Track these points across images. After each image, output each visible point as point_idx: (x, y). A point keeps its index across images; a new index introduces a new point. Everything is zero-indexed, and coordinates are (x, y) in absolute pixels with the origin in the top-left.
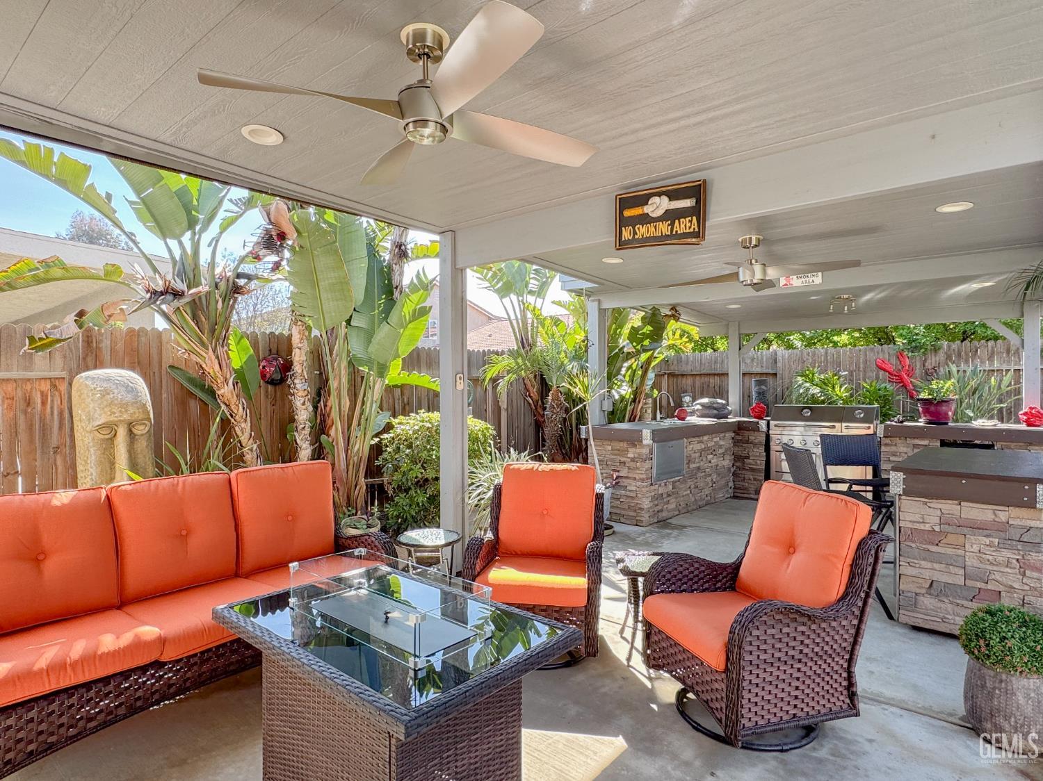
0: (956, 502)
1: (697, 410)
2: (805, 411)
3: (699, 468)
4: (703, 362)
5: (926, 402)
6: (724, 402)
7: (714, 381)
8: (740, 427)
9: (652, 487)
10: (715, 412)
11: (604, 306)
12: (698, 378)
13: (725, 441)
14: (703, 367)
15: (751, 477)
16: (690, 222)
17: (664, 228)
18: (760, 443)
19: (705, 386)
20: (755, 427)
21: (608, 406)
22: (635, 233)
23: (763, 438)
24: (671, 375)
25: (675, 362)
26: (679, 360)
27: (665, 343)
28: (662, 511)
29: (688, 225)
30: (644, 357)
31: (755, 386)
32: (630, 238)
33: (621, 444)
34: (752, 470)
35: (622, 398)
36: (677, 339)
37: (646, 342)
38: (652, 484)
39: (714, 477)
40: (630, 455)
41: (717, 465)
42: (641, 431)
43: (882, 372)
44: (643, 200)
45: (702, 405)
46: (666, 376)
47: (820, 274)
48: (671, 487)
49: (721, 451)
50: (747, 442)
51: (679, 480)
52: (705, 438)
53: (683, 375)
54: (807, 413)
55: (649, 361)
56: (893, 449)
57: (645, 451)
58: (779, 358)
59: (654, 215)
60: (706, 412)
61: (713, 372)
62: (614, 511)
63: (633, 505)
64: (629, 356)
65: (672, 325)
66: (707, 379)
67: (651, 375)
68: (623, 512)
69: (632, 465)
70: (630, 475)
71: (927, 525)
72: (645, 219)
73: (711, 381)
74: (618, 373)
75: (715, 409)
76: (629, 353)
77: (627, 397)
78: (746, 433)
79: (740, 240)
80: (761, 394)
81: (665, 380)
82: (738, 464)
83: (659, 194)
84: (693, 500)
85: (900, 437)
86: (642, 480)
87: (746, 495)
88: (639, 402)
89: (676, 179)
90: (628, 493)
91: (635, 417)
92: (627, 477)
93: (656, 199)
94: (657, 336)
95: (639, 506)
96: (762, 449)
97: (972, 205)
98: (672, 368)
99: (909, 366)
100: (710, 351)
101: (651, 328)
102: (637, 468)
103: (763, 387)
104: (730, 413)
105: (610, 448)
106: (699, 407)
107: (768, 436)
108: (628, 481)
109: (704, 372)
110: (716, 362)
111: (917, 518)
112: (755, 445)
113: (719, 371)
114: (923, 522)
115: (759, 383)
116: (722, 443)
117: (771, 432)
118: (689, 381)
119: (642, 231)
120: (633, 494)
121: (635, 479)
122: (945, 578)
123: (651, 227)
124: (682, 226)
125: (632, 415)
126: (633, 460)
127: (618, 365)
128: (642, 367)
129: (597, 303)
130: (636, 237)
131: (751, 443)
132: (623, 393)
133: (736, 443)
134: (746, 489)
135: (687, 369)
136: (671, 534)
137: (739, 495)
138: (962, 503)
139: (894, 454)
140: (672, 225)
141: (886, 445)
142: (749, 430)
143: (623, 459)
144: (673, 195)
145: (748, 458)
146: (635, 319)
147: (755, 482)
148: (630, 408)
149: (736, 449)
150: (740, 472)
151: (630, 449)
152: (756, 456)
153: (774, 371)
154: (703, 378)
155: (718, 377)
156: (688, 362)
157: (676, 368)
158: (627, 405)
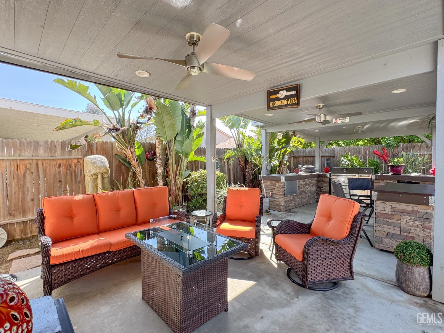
0: (398, 203)
1: (303, 170)
2: (344, 170)
3: (303, 191)
4: (306, 152)
5: (392, 166)
6: (314, 167)
7: (310, 159)
8: (319, 176)
9: (285, 198)
10: (310, 170)
11: (267, 132)
12: (304, 158)
13: (314, 181)
14: (306, 154)
16: (294, 99)
17: (285, 102)
18: (327, 182)
19: (307, 161)
20: (325, 176)
21: (269, 168)
22: (274, 104)
23: (328, 180)
24: (295, 157)
25: (296, 152)
26: (298, 151)
27: (291, 145)
28: (288, 206)
29: (293, 100)
30: (283, 150)
31: (326, 161)
32: (273, 106)
33: (273, 182)
34: (324, 192)
35: (275, 165)
36: (296, 144)
37: (284, 145)
38: (285, 197)
39: (309, 194)
40: (277, 186)
41: (310, 190)
42: (281, 177)
43: (376, 155)
44: (277, 92)
45: (305, 168)
46: (292, 157)
47: (348, 118)
48: (292, 197)
49: (312, 185)
50: (322, 181)
51: (295, 195)
52: (306, 180)
53: (299, 157)
55: (285, 152)
56: (379, 184)
57: (282, 184)
58: (336, 150)
59: (281, 97)
60: (307, 170)
61: (310, 156)
62: (270, 206)
63: (277, 204)
64: (277, 150)
65: (294, 138)
66: (308, 158)
67: (286, 157)
68: (274, 206)
69: (277, 189)
70: (277, 193)
71: (386, 212)
72: (278, 99)
74: (274, 156)
75: (310, 169)
76: (277, 149)
77: (277, 165)
78: (322, 178)
79: (316, 106)
80: (328, 164)
81: (292, 159)
82: (319, 190)
83: (283, 90)
84: (301, 202)
85: (381, 180)
86: (281, 195)
88: (281, 167)
89: (289, 84)
90: (276, 200)
91: (280, 172)
92: (276, 194)
93: (282, 92)
94: (287, 142)
95: (280, 204)
96: (328, 184)
97: (406, 90)
98: (295, 154)
99: (387, 153)
100: (309, 148)
101: (285, 140)
102: (279, 191)
103: (329, 161)
104: (316, 170)
105: (269, 183)
107: (330, 179)
108: (276, 195)
109: (307, 156)
110: (311, 152)
111: (382, 209)
112: (325, 182)
113: (312, 155)
114: (385, 211)
115: (327, 160)
116: (312, 182)
117: (331, 178)
118: (301, 159)
119: (277, 103)
120: (278, 200)
121: (278, 194)
122: (393, 232)
123: (280, 102)
124: (291, 101)
125: (279, 171)
126: (278, 188)
127: (273, 153)
128: (282, 154)
129: (265, 130)
130: (275, 106)
132: (275, 163)
133: (318, 182)
135: (300, 155)
136: (292, 214)
138: (400, 204)
140: (288, 101)
141: (376, 182)
142: (323, 177)
143: (274, 187)
144: (288, 90)
145: (322, 187)
146: (280, 136)
148: (278, 169)
149: (318, 184)
150: (319, 193)
151: (276, 184)
152: (325, 187)
153: (334, 155)
154: (306, 158)
155: (311, 158)
156: (301, 152)
157: (296, 154)
158: (277, 168)
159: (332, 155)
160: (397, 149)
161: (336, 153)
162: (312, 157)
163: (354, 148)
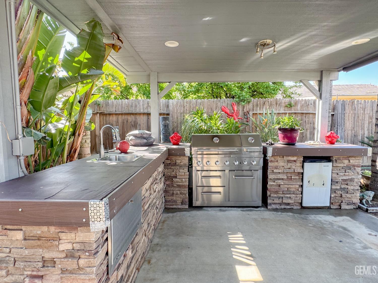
1: (131, 140)
2: (215, 138)
5: (283, 130)
10: (146, 141)
12: (120, 116)
14: (123, 109)
15: (179, 192)
18: (185, 165)
20: (181, 153)
23: (186, 161)
24: (102, 114)
25: (104, 106)
26: (107, 104)
30: (82, 89)
31: (163, 121)
34: (179, 186)
35: (61, 132)
41: (158, 191)
45: (135, 136)
46: (98, 114)
50: (175, 164)
53: (110, 114)
54: (216, 140)
56: (276, 164)
60: (139, 141)
61: (130, 112)
66: (126, 117)
67: (89, 111)
73: (129, 118)
75: (144, 138)
77: (66, 130)
78: (174, 158)
80: (166, 126)
81: (97, 118)
82: (168, 183)
85: (280, 156)
87: (174, 207)
88: (79, 135)
96: (186, 170)
98: (102, 109)
101: (88, 56)
103: (167, 122)
104: (154, 141)
106: (131, 137)
107: (190, 159)
109: (124, 112)
110: (132, 106)
112: (181, 167)
115: (165, 119)
117: (193, 156)
118: (114, 118)
128: (80, 102)
131: (178, 165)
132: (60, 126)
133: (166, 166)
134: (175, 201)
135: (113, 110)
137: (168, 207)
139: (276, 168)
141: (271, 161)
145: (176, 177)
147: (181, 196)
148: (68, 142)
149: (166, 171)
150: (169, 189)
151: (62, 236)
152: (181, 176)
153: (167, 113)
154: (123, 116)
155: (132, 116)
156: (113, 106)
157: (105, 110)
158: (65, 139)
159: (165, 112)
160: (248, 105)
161: (171, 108)
162: (133, 114)
163: (196, 102)
